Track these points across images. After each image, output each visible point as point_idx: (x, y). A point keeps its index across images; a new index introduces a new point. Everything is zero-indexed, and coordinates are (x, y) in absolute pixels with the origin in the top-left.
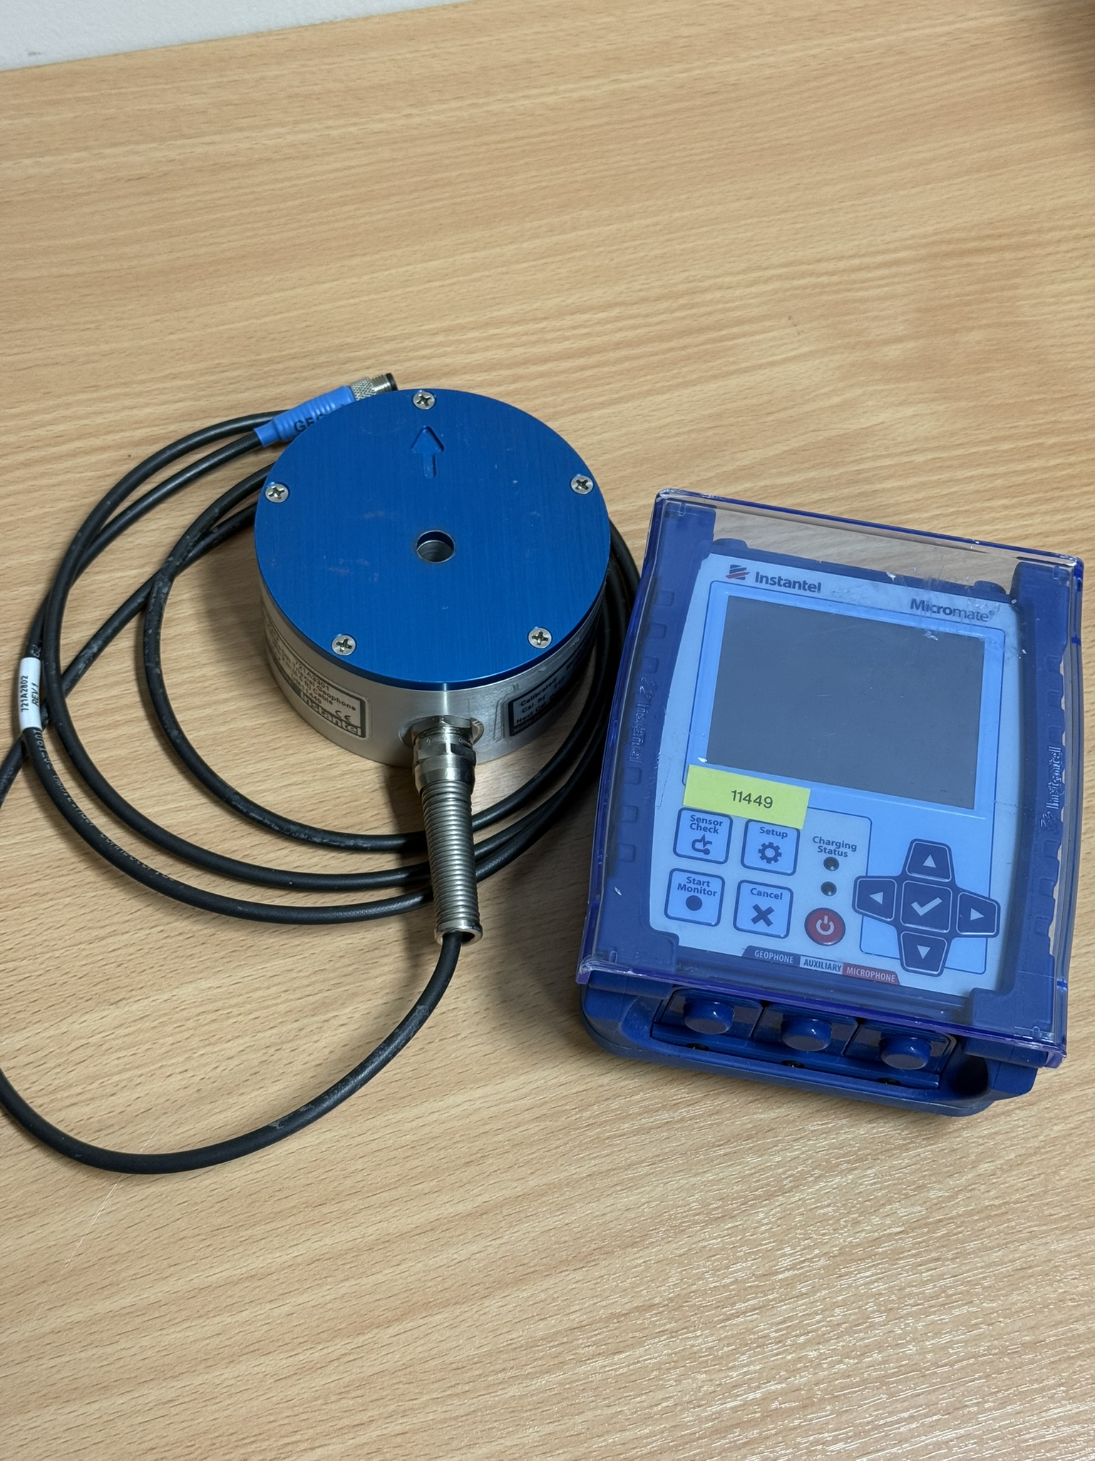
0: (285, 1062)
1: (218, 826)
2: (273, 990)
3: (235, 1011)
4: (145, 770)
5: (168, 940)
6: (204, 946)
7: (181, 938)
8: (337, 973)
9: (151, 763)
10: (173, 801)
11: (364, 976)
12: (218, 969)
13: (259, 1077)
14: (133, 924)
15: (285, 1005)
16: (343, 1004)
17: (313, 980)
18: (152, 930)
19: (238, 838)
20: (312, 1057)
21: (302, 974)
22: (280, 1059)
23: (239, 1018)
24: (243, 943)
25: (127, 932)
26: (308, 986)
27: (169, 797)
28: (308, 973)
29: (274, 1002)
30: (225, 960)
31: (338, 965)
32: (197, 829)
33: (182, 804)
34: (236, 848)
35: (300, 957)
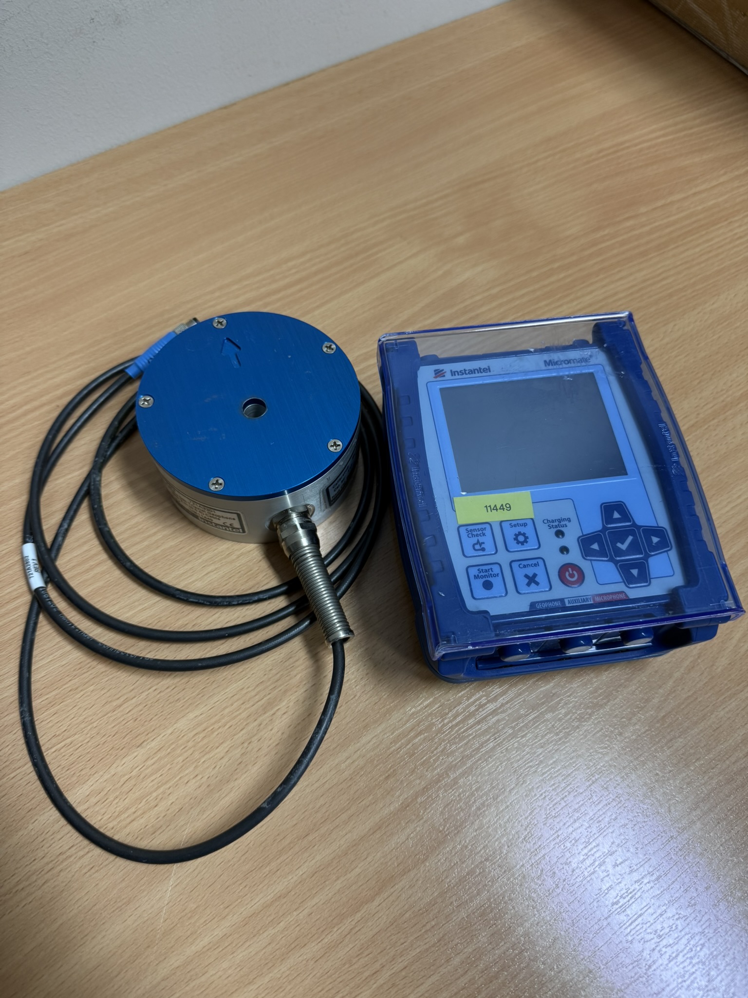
0: (256, 749)
1: (172, 612)
2: (235, 705)
3: (216, 726)
4: (117, 591)
5: (162, 694)
6: (185, 691)
7: (169, 690)
8: (271, 682)
9: (120, 586)
10: (140, 604)
11: (288, 678)
12: (198, 703)
13: (243, 765)
14: (136, 690)
15: (245, 712)
16: (280, 700)
17: (259, 689)
18: (149, 691)
19: (186, 615)
20: (271, 741)
21: (250, 689)
22: (253, 749)
23: (220, 730)
24: (208, 681)
25: (135, 697)
26: (256, 695)
27: (136, 603)
28: (253, 688)
29: (238, 713)
30: (200, 696)
31: (270, 676)
32: (160, 618)
33: (146, 605)
34: (187, 622)
35: (246, 678)
